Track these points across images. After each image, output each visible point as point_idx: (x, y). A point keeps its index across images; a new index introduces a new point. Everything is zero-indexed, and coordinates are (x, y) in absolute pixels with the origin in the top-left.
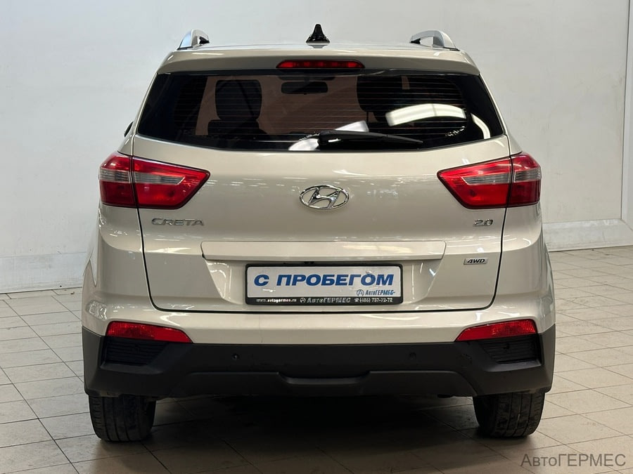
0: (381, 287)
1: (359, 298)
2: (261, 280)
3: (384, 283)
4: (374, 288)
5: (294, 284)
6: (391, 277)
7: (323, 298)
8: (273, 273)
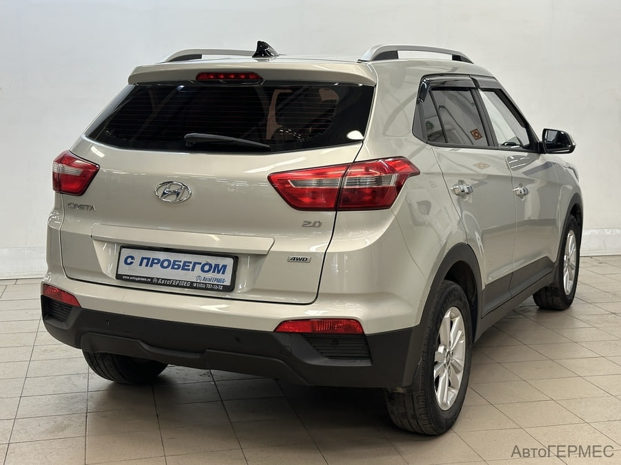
0: (216, 275)
1: (197, 283)
2: (129, 260)
3: (219, 272)
4: (210, 275)
5: (151, 266)
6: (225, 267)
7: (170, 280)
8: (138, 254)
